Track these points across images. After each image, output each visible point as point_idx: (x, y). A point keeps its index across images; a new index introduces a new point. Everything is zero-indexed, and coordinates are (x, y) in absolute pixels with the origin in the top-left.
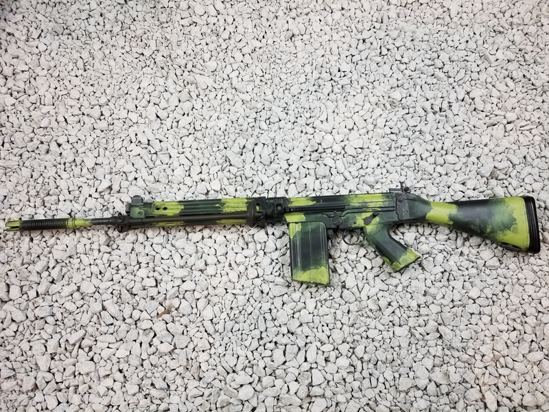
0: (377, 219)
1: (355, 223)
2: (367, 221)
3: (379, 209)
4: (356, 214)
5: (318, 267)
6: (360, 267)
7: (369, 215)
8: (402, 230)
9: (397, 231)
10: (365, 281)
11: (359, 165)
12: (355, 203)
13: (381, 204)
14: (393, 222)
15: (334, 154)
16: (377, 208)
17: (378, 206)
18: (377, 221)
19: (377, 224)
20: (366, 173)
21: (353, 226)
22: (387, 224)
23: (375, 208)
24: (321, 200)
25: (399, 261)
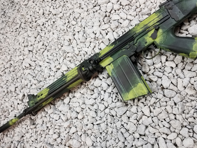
0: (160, 31)
1: (146, 43)
2: (154, 36)
3: (158, 24)
4: (144, 37)
5: (136, 85)
6: (168, 70)
7: (152, 32)
8: (184, 28)
9: (181, 31)
10: (176, 77)
11: (134, 8)
12: (139, 30)
13: (158, 19)
14: (174, 26)
15: (117, 12)
16: (156, 24)
17: (156, 22)
18: (161, 32)
19: (162, 34)
20: (141, 9)
21: (146, 45)
22: (169, 30)
23: (155, 25)
24: (117, 42)
25: (194, 50)
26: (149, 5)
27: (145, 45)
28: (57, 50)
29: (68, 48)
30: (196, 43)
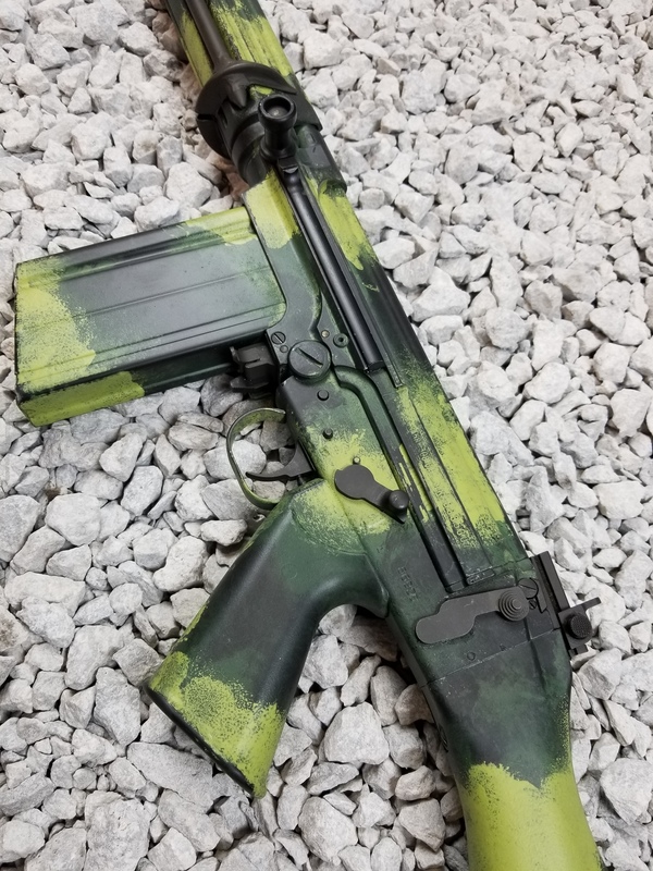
0: (379, 523)
1: (328, 437)
2: (353, 483)
3: (426, 517)
4: (365, 431)
5: (90, 336)
7: (384, 478)
11: (585, 446)
13: (452, 516)
14: (391, 607)
15: (585, 363)
16: (428, 508)
17: (439, 504)
18: (370, 526)
19: (355, 529)
20: (568, 482)
21: (310, 430)
22: (370, 572)
23: (423, 498)
24: (377, 289)
25: (196, 679)
26: (582, 529)
27: (312, 423)
28: (432, 37)
29: (428, 87)
30: (239, 704)
